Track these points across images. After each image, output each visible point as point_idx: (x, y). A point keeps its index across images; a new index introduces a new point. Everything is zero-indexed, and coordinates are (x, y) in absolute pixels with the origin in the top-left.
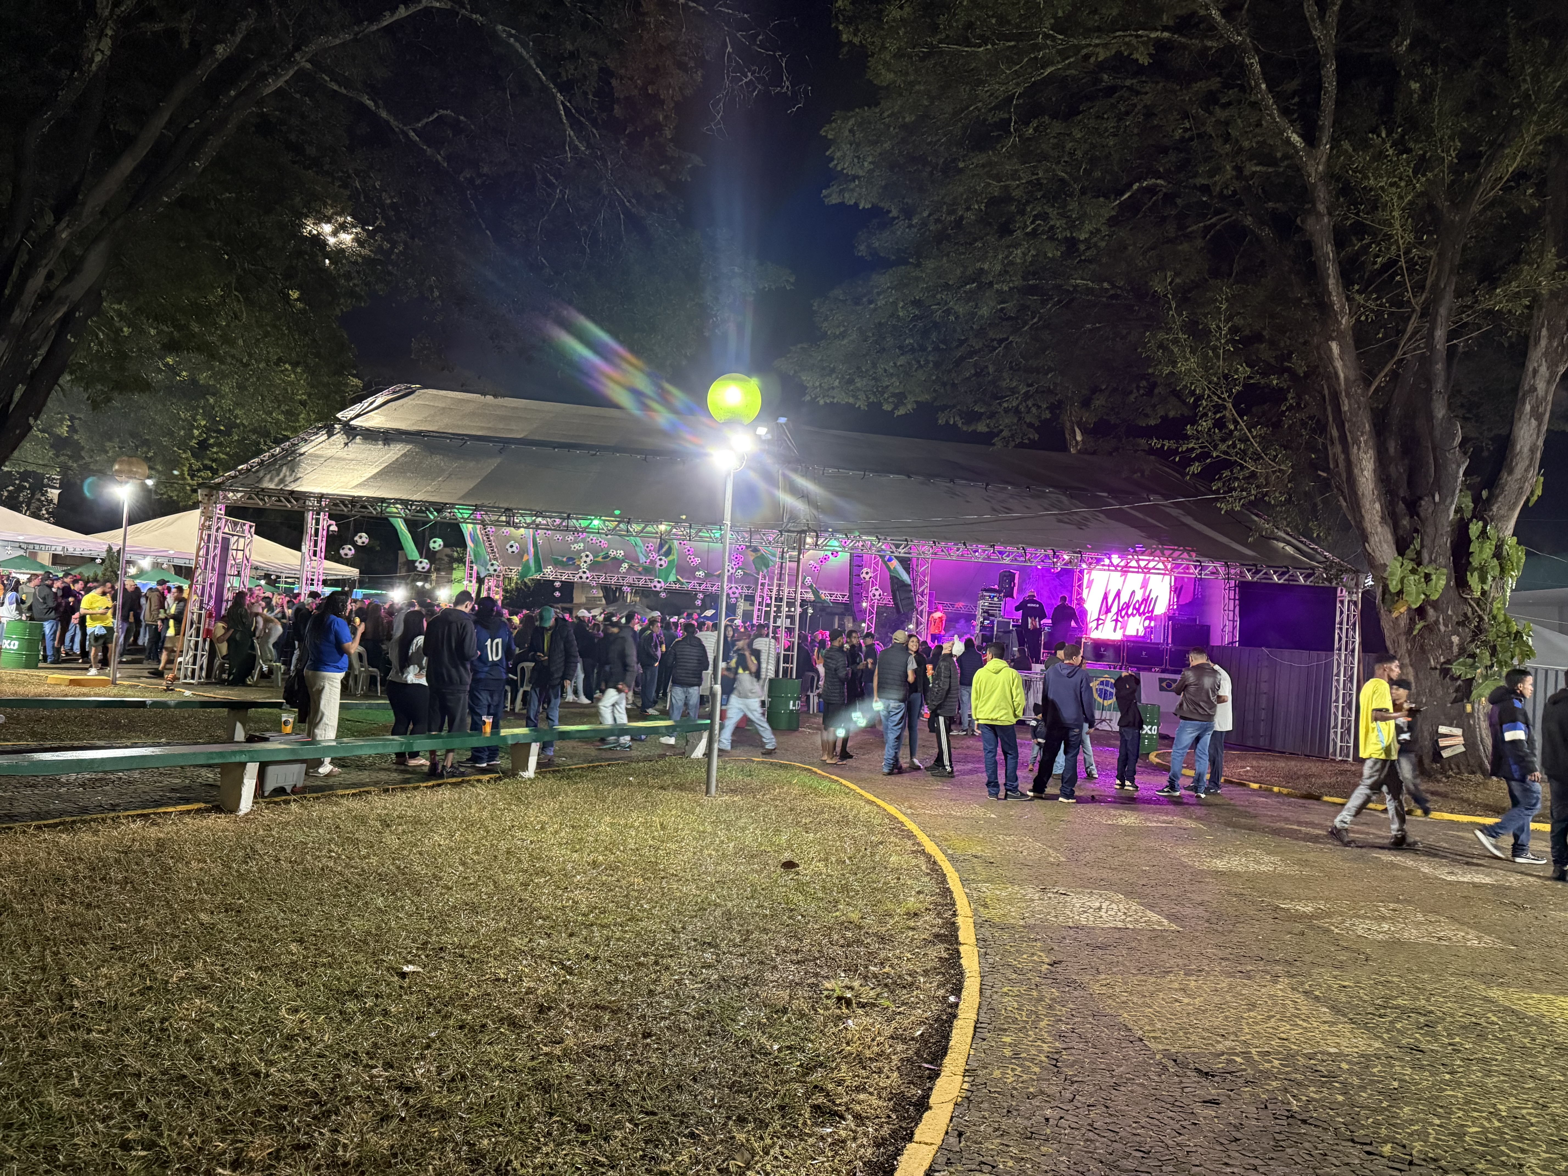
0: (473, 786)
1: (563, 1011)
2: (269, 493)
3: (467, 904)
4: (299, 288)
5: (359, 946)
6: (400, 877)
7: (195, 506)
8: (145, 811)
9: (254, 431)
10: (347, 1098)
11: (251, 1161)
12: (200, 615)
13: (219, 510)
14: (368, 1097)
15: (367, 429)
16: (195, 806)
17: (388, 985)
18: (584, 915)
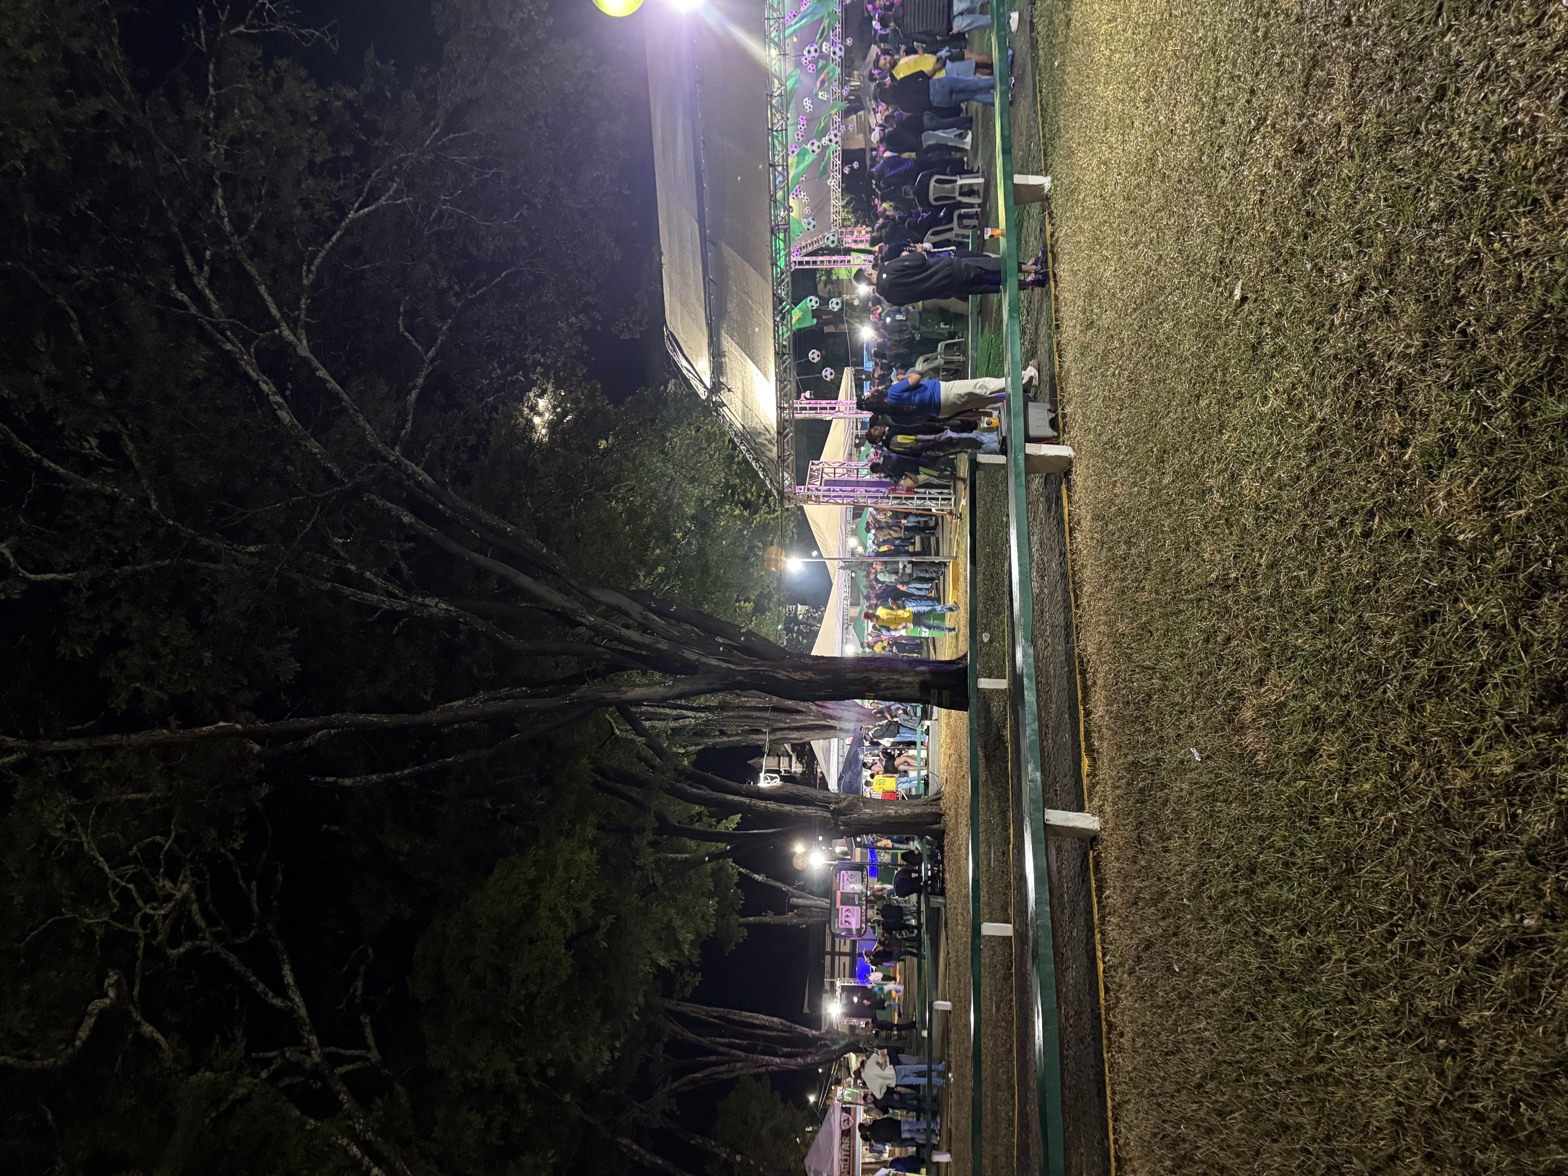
0: (1057, 240)
1: (1305, 126)
2: (781, 449)
3: (1178, 239)
4: (596, 441)
5: (1209, 343)
6: (1145, 307)
7: (801, 509)
8: (1067, 530)
9: (729, 467)
10: (1359, 346)
11: (1403, 431)
12: (894, 498)
13: (801, 490)
14: (1362, 327)
15: (713, 373)
16: (1064, 492)
17: (1251, 313)
18: (1203, 109)
